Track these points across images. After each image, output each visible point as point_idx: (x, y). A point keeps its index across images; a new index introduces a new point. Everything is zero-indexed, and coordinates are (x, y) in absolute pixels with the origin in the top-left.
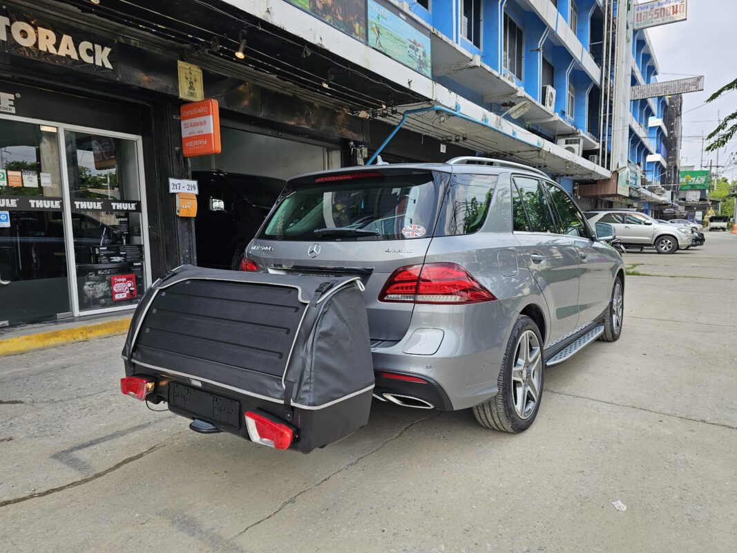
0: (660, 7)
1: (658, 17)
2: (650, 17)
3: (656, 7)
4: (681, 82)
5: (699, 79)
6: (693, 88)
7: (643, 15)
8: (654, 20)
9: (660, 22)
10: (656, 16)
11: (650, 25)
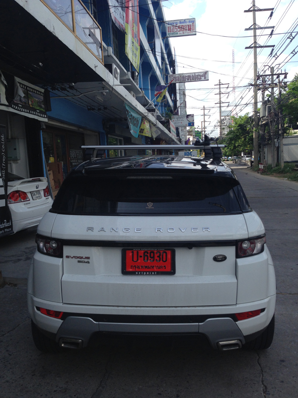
0: (181, 25)
1: (180, 31)
2: (175, 30)
3: (178, 25)
4: (196, 74)
5: (206, 73)
6: (203, 78)
7: (171, 28)
8: (178, 32)
9: (182, 34)
10: (179, 30)
11: (176, 35)
